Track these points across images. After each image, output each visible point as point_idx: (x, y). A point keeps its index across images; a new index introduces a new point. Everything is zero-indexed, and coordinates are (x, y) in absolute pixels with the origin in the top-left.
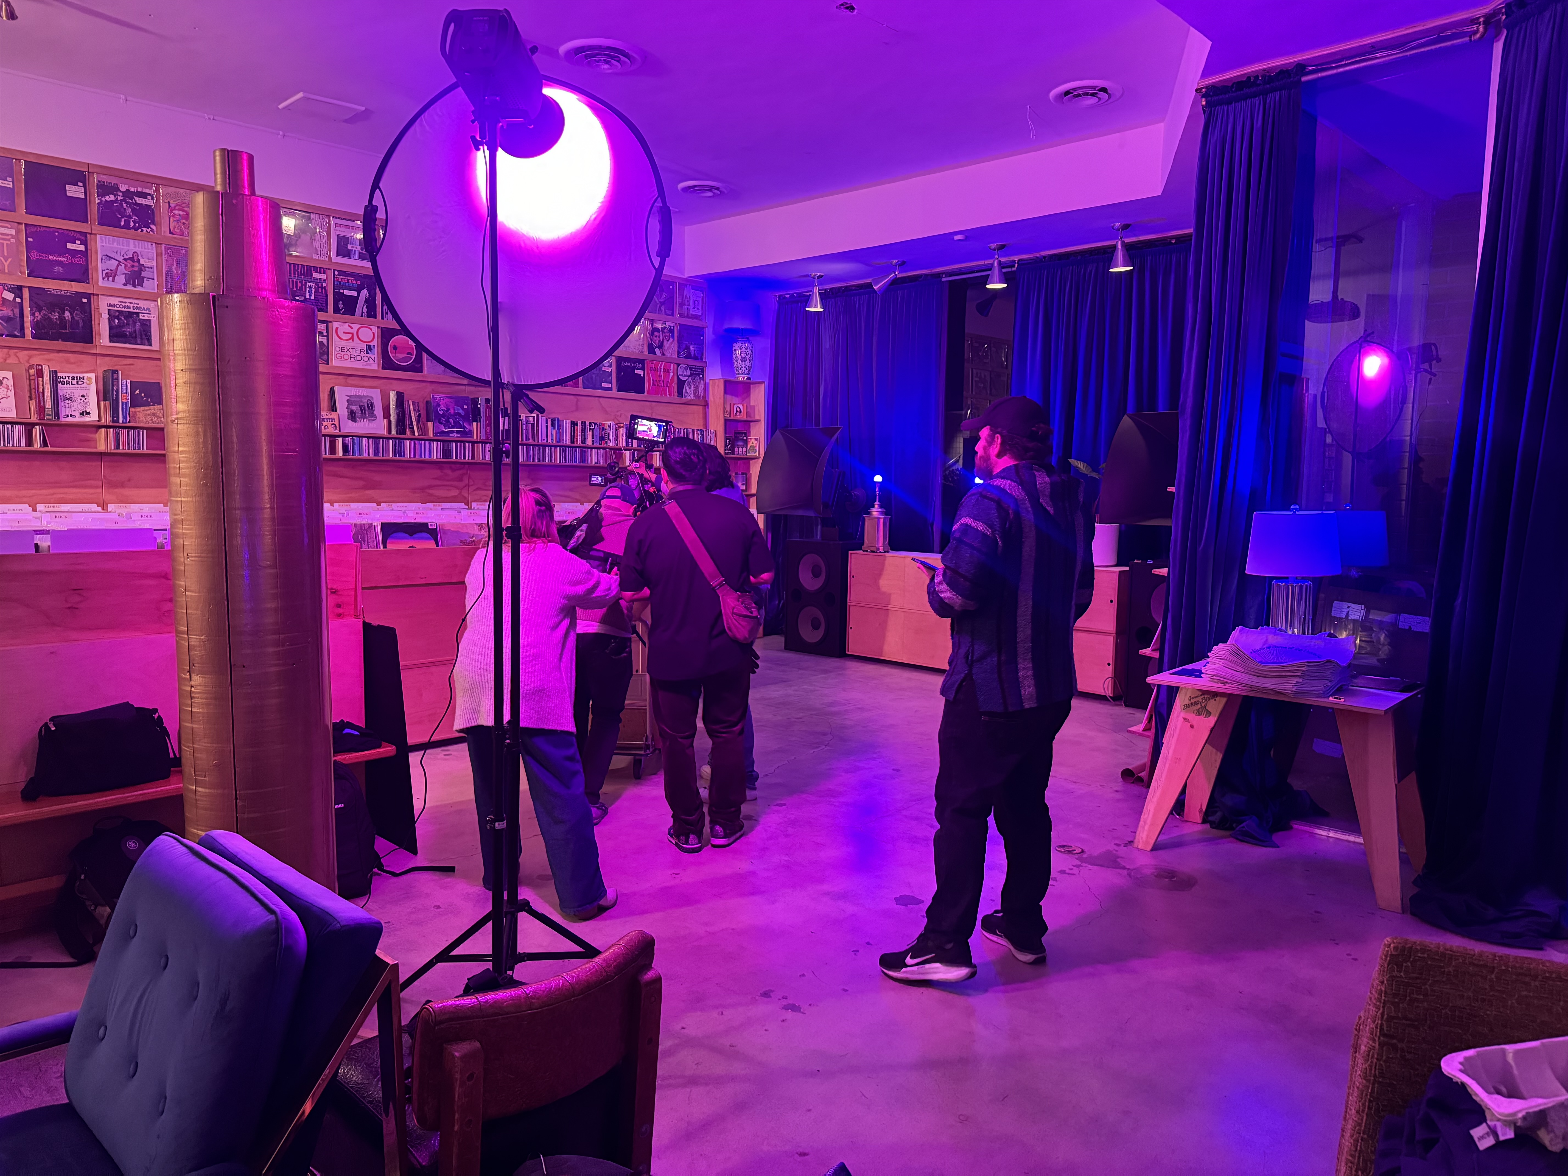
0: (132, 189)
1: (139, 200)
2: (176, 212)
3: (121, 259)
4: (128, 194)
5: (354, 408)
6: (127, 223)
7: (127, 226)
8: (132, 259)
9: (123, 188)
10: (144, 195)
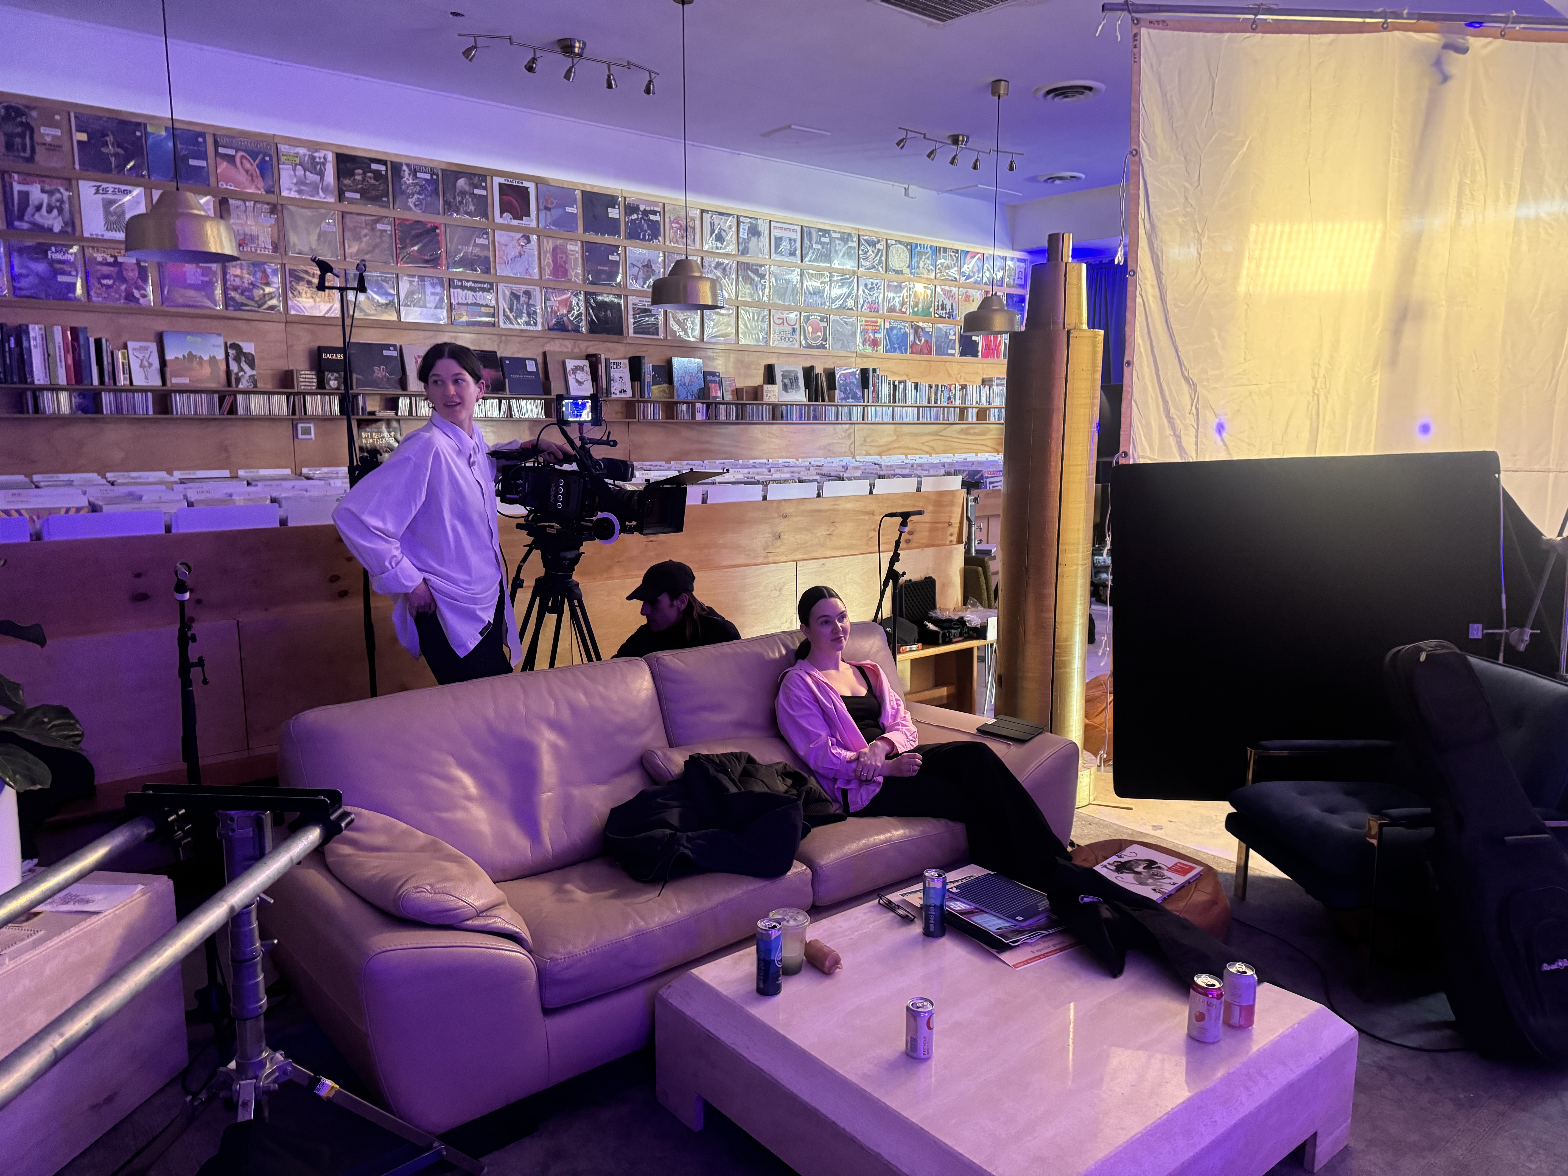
0: (648, 208)
1: (652, 217)
2: (674, 225)
3: (640, 266)
4: (646, 213)
5: (786, 381)
6: (644, 236)
7: (644, 239)
8: (647, 266)
9: (642, 208)
10: (654, 213)
